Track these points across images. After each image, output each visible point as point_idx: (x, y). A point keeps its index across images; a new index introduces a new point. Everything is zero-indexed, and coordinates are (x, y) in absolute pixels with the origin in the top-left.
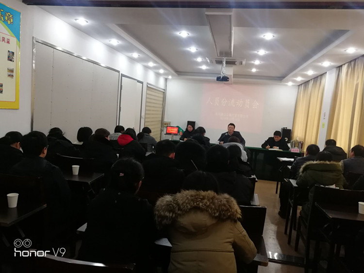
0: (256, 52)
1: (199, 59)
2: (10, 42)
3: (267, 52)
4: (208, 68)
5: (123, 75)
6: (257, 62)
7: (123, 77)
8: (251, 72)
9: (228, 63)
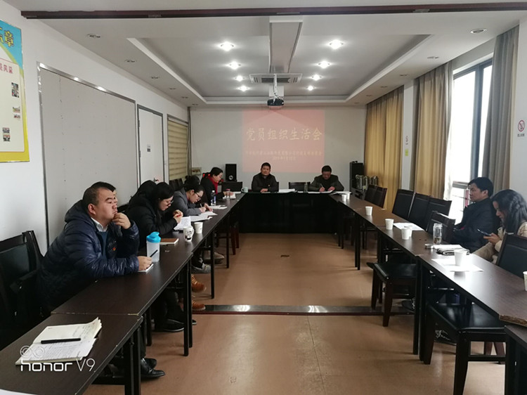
0: (317, 65)
1: (240, 78)
2: (13, 72)
3: (331, 64)
4: (249, 89)
5: (140, 107)
6: (316, 77)
7: (140, 110)
8: (307, 91)
9: (280, 80)
